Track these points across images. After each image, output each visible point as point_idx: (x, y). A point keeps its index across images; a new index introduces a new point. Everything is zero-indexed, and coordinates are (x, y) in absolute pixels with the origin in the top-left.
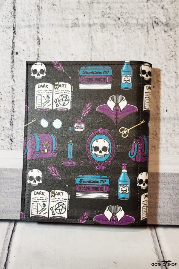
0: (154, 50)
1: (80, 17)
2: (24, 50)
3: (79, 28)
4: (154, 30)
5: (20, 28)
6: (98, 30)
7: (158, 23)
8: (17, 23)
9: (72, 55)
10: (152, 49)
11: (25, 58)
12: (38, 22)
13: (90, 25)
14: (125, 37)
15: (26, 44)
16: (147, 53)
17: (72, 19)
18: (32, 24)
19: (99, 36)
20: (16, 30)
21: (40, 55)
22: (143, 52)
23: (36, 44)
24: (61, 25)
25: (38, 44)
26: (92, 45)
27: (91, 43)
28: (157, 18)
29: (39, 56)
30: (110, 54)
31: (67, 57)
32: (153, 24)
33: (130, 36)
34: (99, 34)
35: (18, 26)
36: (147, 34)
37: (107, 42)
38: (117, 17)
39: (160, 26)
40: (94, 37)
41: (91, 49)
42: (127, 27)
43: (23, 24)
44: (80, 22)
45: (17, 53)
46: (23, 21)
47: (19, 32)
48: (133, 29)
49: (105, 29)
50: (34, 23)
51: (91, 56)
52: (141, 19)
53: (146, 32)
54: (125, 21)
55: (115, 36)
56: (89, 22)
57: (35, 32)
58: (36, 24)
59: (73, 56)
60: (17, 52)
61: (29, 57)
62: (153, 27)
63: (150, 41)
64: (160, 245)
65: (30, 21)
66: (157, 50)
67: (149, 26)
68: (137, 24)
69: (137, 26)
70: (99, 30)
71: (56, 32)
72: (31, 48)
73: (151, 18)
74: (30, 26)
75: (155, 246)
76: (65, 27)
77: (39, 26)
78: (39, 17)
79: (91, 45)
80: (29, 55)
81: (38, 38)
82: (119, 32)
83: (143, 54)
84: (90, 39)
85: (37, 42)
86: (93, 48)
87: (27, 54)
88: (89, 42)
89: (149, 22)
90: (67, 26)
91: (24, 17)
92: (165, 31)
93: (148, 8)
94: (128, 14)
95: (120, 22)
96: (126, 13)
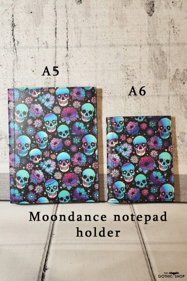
0: (129, 109)
4: (129, 99)
14: (114, 103)
16: (126, 111)
33: (116, 103)
36: (125, 102)
38: (109, 92)
39: (132, 97)
42: (115, 98)
48: (118, 99)
52: (122, 93)
53: (125, 100)
54: (113, 95)
55: (108, 103)
63: (127, 105)
66: (131, 110)
68: (120, 96)
73: (127, 92)
82: (111, 101)
89: (126, 95)
92: (135, 100)
93: (126, 87)
94: (115, 90)
95: (111, 95)
96: (114, 90)
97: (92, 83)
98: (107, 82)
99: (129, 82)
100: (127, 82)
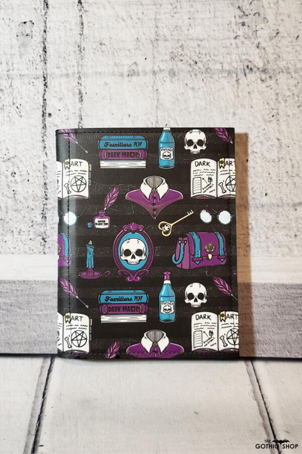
0: (247, 107)
1: (141, 60)
2: (60, 110)
3: (139, 77)
4: (247, 79)
5: (53, 78)
6: (165, 79)
7: (251, 69)
8: (48, 70)
9: (129, 116)
10: (243, 106)
11: (62, 122)
12: (80, 70)
13: (154, 73)
14: (205, 89)
15: (63, 101)
16: (237, 112)
17: (128, 64)
18: (70, 72)
19: (168, 88)
20: (48, 80)
21: (83, 117)
22: (232, 110)
23: (78, 100)
24: (113, 74)
25: (80, 101)
26: (158, 102)
27: (156, 98)
28: (250, 62)
29: (81, 119)
30: (184, 114)
31: (122, 119)
32: (244, 70)
33: (211, 88)
34: (168, 84)
35: (51, 75)
36: (236, 85)
37: (179, 96)
38: (193, 61)
39: (255, 73)
40: (161, 91)
41: (157, 107)
42: (208, 75)
43: (57, 71)
44: (140, 69)
45: (50, 115)
46: (57, 68)
47: (52, 84)
48: (216, 77)
49: (177, 78)
50: (74, 70)
51: (157, 117)
52: (227, 63)
53: (235, 82)
54: (204, 66)
55: (190, 88)
56: (153, 68)
57: (75, 84)
58: (76, 72)
59: (131, 118)
60: (50, 112)
61: (68, 119)
62: (245, 75)
63: (240, 94)
64: (260, 387)
65: (68, 68)
66: (252, 107)
67: (239, 73)
68: (222, 71)
69: (222, 74)
70: (168, 80)
71: (106, 84)
72: (70, 107)
73: (241, 61)
74: (67, 75)
75: (253, 387)
76: (119, 76)
77: (81, 74)
78: (80, 63)
79: (156, 101)
80: (67, 118)
81: (80, 93)
82: (196, 83)
83: (232, 114)
84: (155, 94)
85: (79, 99)
86: (160, 106)
87: (65, 115)
88: (153, 97)
89: (239, 68)
90: (122, 75)
91: (59, 61)
92: (262, 80)
93: (237, 47)
94: (208, 56)
95: (196, 68)
96: (206, 54)
97: (144, 34)
98: (186, 32)
99: (247, 31)
100: (240, 33)
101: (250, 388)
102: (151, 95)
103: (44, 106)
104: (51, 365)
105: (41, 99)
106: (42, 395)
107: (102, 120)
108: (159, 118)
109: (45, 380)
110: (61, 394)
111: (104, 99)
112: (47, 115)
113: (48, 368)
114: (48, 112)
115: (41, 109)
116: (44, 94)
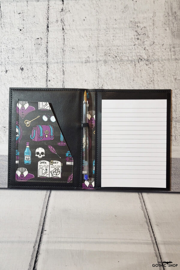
0: (139, 77)
1: (91, 56)
2: (54, 78)
3: (90, 64)
4: (139, 64)
5: (51, 64)
6: (102, 64)
7: (141, 59)
8: (49, 60)
10: (138, 77)
11: (55, 84)
12: (63, 60)
13: (97, 61)
14: (120, 69)
15: (55, 74)
17: (85, 58)
18: (59, 61)
19: (103, 69)
20: (49, 65)
22: (132, 78)
23: (62, 74)
24: (78, 62)
27: (98, 73)
28: (141, 56)
29: (64, 82)
30: (110, 80)
31: (82, 83)
32: (138, 60)
33: (123, 69)
34: (103, 67)
35: (50, 62)
36: (134, 67)
37: (108, 72)
38: (115, 56)
39: (143, 61)
40: (100, 70)
41: (98, 77)
42: (122, 62)
43: (53, 61)
44: (91, 59)
45: (49, 80)
46: (53, 59)
47: (51, 67)
48: (125, 63)
49: (107, 64)
50: (60, 60)
52: (131, 57)
53: (134, 66)
54: (120, 58)
55: (113, 68)
56: (97, 59)
57: (61, 67)
58: (62, 61)
59: (86, 82)
62: (139, 62)
63: (136, 71)
64: (145, 204)
65: (58, 59)
66: (142, 77)
67: (136, 61)
68: (128, 60)
69: (128, 62)
70: (103, 65)
71: (75, 66)
72: (59, 77)
73: (137, 56)
74: (57, 63)
75: (142, 205)
76: (81, 63)
77: (64, 62)
78: (63, 57)
79: (98, 74)
80: (57, 82)
81: (63, 71)
82: (116, 66)
83: (132, 80)
84: (97, 71)
86: (100, 77)
89: (136, 59)
90: (82, 62)
91: (54, 56)
92: (147, 65)
93: (135, 49)
94: (121, 54)
95: (116, 59)
96: (121, 53)
97: (93, 44)
98: (112, 43)
99: (140, 42)
100: (136, 43)
101: (141, 205)
102: (96, 72)
103: (47, 77)
104: (50, 194)
105: (46, 73)
106: (46, 207)
107: (73, 83)
108: (99, 82)
109: (47, 200)
110: (54, 207)
111: (74, 73)
112: (48, 81)
113: (49, 195)
114: (48, 79)
115: (46, 78)
116: (47, 71)
